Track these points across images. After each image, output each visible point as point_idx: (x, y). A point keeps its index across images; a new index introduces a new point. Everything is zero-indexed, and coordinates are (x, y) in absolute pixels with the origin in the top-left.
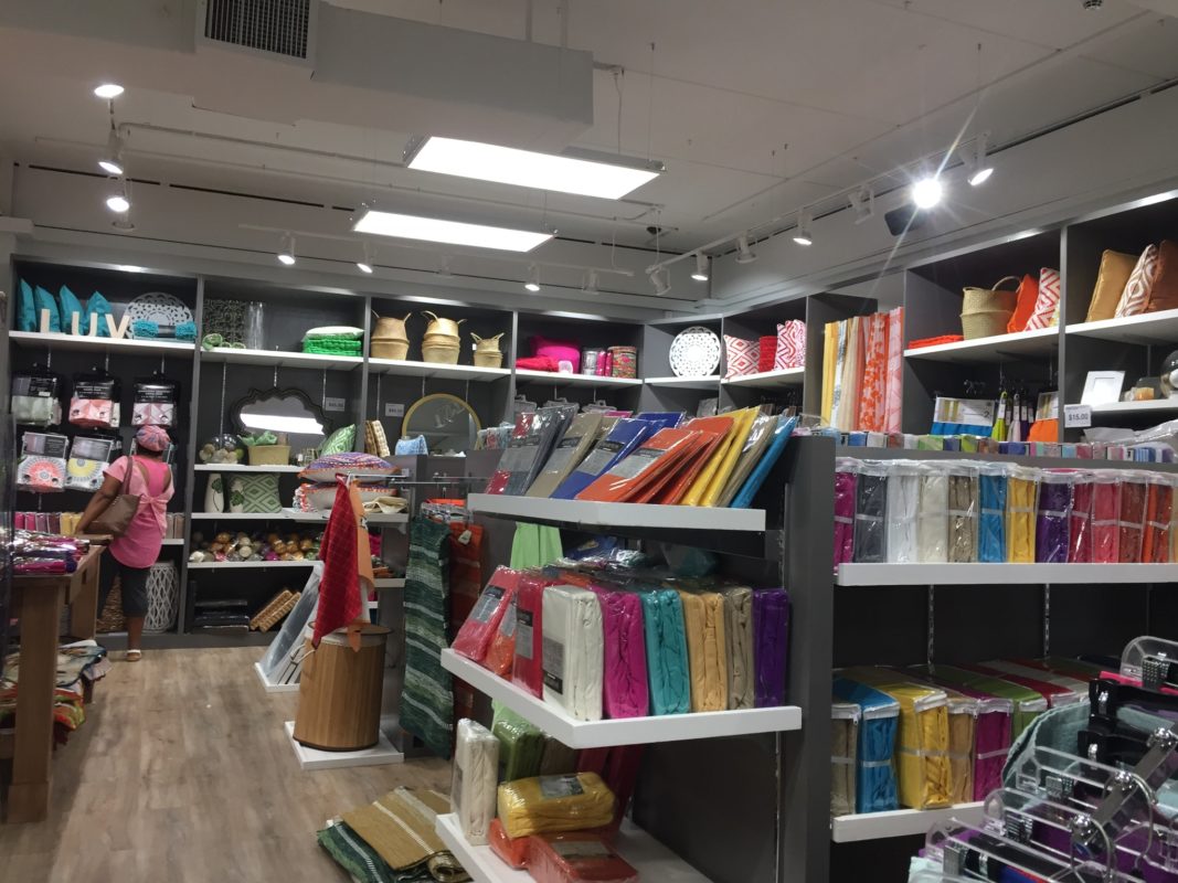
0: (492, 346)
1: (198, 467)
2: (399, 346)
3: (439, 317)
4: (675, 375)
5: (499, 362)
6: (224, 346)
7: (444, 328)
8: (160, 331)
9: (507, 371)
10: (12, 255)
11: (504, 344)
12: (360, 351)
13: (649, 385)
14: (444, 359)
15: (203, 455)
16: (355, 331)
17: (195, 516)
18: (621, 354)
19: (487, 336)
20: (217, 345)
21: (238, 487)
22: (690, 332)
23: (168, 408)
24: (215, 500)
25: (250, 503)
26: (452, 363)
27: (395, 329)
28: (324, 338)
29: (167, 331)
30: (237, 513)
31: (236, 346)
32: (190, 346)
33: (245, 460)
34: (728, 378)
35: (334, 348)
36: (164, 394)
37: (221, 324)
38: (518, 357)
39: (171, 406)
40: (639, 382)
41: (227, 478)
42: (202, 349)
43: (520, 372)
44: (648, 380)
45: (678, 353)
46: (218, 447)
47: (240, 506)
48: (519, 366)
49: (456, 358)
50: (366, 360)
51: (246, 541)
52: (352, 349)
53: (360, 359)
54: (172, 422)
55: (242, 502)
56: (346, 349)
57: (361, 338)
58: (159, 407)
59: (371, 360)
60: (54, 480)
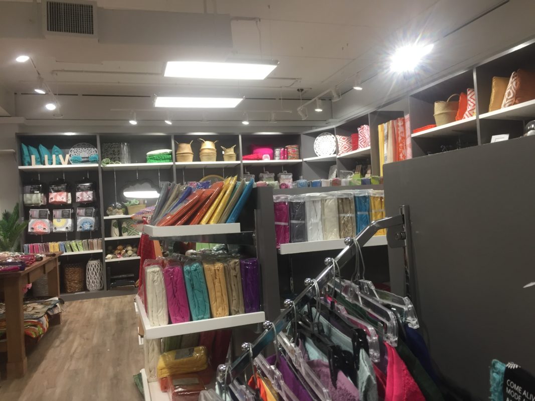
0: (231, 151)
1: (105, 218)
2: (189, 156)
3: (205, 141)
4: (317, 156)
5: (235, 158)
6: (111, 163)
7: (208, 146)
8: (83, 160)
9: (239, 162)
10: (16, 133)
11: (236, 150)
12: (171, 160)
13: (305, 161)
14: (209, 159)
15: (108, 212)
16: (168, 151)
17: (106, 239)
18: (291, 149)
19: (228, 147)
20: (108, 163)
21: (124, 225)
22: (322, 135)
23: (90, 193)
24: (115, 231)
25: (131, 231)
26: (213, 161)
27: (186, 148)
28: (155, 155)
29: (86, 159)
30: (125, 236)
31: (117, 163)
32: (97, 165)
33: (126, 213)
34: (340, 155)
35: (159, 159)
36: (89, 187)
37: (111, 154)
38: (243, 155)
39: (92, 192)
40: (301, 161)
41: (119, 222)
42: (102, 166)
43: (245, 162)
44: (305, 160)
45: (318, 146)
46: (115, 207)
47: (126, 233)
48: (244, 159)
49: (215, 158)
50: (174, 163)
51: (130, 248)
52: (168, 159)
53: (172, 163)
54: (93, 198)
55: (127, 231)
56: (165, 159)
57: (171, 154)
58: (87, 193)
59: (177, 163)
60: (44, 229)
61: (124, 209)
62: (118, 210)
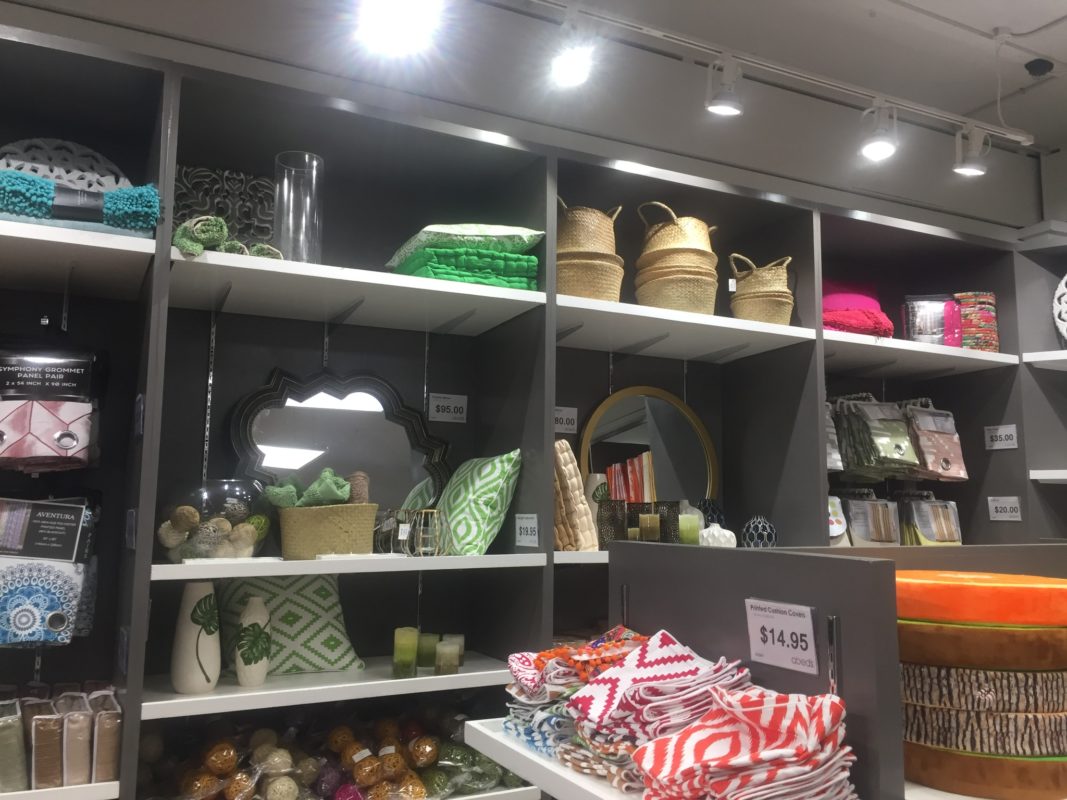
0: (775, 280)
1: (161, 572)
2: (602, 270)
3: (679, 215)
5: (788, 312)
6: (231, 250)
7: (691, 235)
8: (61, 200)
9: (807, 333)
11: (797, 277)
12: (537, 279)
13: (1029, 365)
15: (171, 537)
16: (526, 234)
17: (154, 709)
18: (976, 307)
20: (211, 246)
21: (255, 615)
23: (76, 414)
24: (202, 650)
25: (282, 647)
26: (702, 311)
28: (462, 244)
29: (79, 202)
30: (257, 693)
31: (261, 253)
32: (144, 245)
33: (270, 544)
35: (481, 269)
36: (69, 377)
38: (827, 306)
39: (86, 408)
41: (228, 596)
42: (175, 254)
43: (831, 335)
44: (1027, 357)
47: (260, 667)
48: (828, 323)
49: (710, 301)
50: (551, 298)
51: (280, 760)
52: (520, 272)
53: (539, 297)
54: (89, 448)
56: (505, 273)
57: (537, 248)
58: (53, 412)
59: (561, 300)
61: (261, 520)
62: (227, 525)
